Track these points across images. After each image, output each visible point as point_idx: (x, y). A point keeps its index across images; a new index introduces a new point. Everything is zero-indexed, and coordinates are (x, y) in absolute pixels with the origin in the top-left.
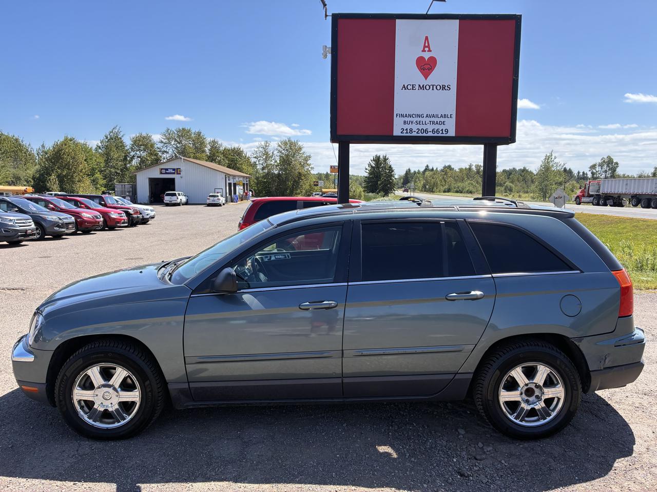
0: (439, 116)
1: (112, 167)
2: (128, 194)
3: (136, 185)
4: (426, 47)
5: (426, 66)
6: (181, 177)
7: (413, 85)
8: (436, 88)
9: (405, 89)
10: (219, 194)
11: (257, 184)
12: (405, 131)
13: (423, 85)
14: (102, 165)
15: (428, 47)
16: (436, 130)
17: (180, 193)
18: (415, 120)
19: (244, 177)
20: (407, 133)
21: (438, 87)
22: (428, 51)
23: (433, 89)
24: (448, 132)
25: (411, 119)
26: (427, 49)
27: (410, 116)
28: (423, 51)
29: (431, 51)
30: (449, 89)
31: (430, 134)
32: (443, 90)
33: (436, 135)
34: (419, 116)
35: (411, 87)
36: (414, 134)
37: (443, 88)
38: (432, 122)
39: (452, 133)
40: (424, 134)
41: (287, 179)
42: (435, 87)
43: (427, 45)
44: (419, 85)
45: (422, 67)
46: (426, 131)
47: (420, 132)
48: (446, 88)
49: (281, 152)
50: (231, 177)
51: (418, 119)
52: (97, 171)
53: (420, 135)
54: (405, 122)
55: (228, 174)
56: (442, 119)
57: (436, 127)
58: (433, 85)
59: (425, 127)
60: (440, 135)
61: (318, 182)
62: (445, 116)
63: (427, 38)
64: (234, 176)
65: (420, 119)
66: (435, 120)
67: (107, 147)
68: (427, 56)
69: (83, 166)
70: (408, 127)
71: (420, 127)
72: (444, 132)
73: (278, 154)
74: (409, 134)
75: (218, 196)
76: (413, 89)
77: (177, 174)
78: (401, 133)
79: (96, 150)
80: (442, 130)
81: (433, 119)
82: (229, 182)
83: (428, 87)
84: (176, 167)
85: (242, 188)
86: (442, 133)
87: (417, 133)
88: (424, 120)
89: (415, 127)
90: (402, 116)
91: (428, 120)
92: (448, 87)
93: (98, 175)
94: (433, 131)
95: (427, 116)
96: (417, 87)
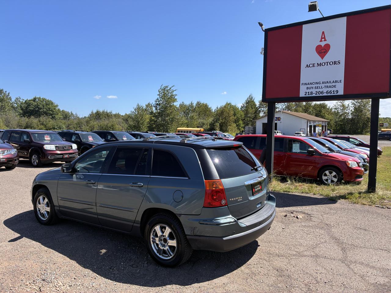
0: (332, 82)
1: (248, 117)
2: (251, 132)
3: (255, 127)
4: (323, 38)
5: (322, 51)
6: (281, 122)
7: (313, 64)
8: (330, 64)
9: (308, 67)
10: (301, 132)
11: (336, 126)
12: (307, 94)
13: (320, 63)
14: (243, 116)
15: (324, 38)
16: (329, 92)
17: (278, 131)
18: (314, 86)
19: (323, 121)
20: (309, 95)
21: (331, 63)
22: (324, 41)
23: (327, 65)
24: (338, 92)
25: (312, 86)
26: (323, 40)
27: (311, 84)
28: (320, 41)
29: (326, 40)
30: (339, 63)
31: (325, 94)
32: (334, 64)
33: (329, 94)
34: (317, 83)
35: (312, 65)
36: (314, 95)
37: (335, 63)
38: (326, 87)
39: (341, 92)
40: (321, 95)
41: (358, 122)
42: (328, 63)
43: (323, 37)
44: (318, 64)
45: (320, 52)
46: (322, 93)
47: (318, 93)
48: (337, 63)
49: (354, 104)
50: (311, 122)
51: (317, 85)
52: (240, 120)
53: (318, 95)
54: (307, 88)
55: (309, 120)
56: (334, 84)
57: (329, 89)
58: (327, 62)
59: (321, 90)
60: (332, 94)
61: (383, 124)
62: (336, 82)
63: (323, 33)
64: (314, 121)
65: (318, 85)
66: (329, 85)
67: (246, 107)
68: (323, 44)
69: (232, 118)
70: (310, 91)
71: (318, 90)
72: (335, 92)
73: (352, 105)
74: (310, 96)
75: (300, 134)
76: (313, 67)
77: (279, 120)
78: (305, 95)
79: (241, 109)
80: (334, 91)
81: (327, 85)
82: (310, 125)
83: (323, 64)
84: (278, 117)
85: (321, 128)
86: (334, 93)
87: (316, 94)
88: (320, 85)
89: (314, 91)
90: (306, 84)
91: (323, 85)
92: (338, 62)
93: (241, 122)
94: (327, 92)
95: (323, 83)
96: (316, 65)
